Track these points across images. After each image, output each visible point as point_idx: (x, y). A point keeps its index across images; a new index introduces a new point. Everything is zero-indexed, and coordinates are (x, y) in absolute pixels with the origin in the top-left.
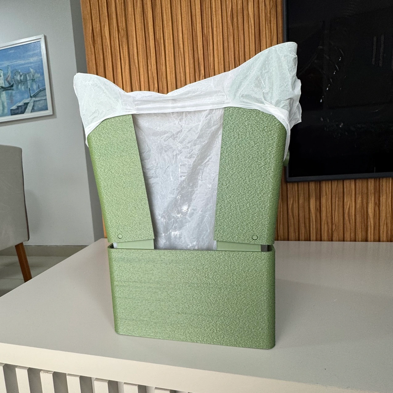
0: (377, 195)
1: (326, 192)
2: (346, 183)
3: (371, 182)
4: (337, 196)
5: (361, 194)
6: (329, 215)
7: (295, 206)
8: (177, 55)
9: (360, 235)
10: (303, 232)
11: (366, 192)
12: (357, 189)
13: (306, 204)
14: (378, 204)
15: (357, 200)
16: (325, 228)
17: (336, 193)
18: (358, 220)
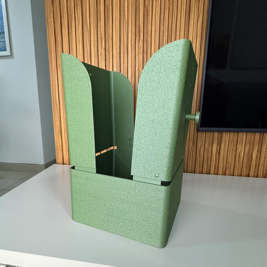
0: (260, 145)
1: (225, 139)
2: (240, 134)
3: (257, 135)
4: (233, 143)
5: (249, 143)
6: (225, 156)
7: (202, 148)
9: (244, 173)
10: (206, 167)
11: (253, 141)
12: (247, 140)
13: (210, 147)
14: (260, 151)
15: (246, 147)
16: (221, 166)
17: (232, 141)
18: (245, 161)
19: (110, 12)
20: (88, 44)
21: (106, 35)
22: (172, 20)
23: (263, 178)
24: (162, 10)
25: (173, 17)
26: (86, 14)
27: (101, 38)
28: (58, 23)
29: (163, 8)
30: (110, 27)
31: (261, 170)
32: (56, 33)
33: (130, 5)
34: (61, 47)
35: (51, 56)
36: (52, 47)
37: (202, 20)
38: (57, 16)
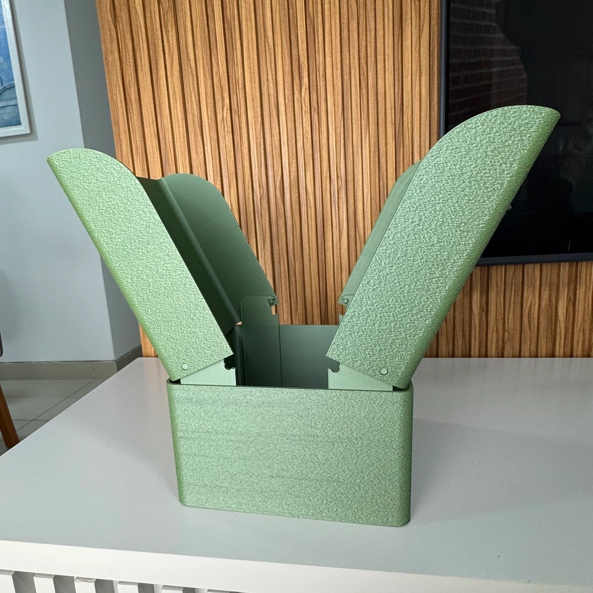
0: (572, 288)
1: (497, 281)
2: (528, 269)
3: (564, 267)
5: (548, 286)
6: (500, 317)
8: (262, 48)
9: (543, 348)
10: (460, 343)
11: (556, 281)
12: (544, 278)
13: (467, 301)
14: (572, 301)
15: (542, 295)
16: (492, 337)
17: (512, 285)
18: (543, 324)
19: (235, 33)
20: (194, 102)
21: (231, 81)
22: (366, 40)
23: (584, 357)
24: (345, 21)
25: (368, 34)
26: (186, 39)
27: (221, 87)
28: (129, 62)
29: (346, 16)
30: (237, 63)
31: (578, 342)
32: (127, 83)
33: (276, 16)
34: (139, 112)
35: (118, 132)
36: (120, 112)
37: (428, 36)
38: (125, 49)
